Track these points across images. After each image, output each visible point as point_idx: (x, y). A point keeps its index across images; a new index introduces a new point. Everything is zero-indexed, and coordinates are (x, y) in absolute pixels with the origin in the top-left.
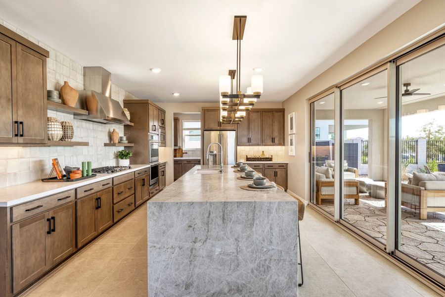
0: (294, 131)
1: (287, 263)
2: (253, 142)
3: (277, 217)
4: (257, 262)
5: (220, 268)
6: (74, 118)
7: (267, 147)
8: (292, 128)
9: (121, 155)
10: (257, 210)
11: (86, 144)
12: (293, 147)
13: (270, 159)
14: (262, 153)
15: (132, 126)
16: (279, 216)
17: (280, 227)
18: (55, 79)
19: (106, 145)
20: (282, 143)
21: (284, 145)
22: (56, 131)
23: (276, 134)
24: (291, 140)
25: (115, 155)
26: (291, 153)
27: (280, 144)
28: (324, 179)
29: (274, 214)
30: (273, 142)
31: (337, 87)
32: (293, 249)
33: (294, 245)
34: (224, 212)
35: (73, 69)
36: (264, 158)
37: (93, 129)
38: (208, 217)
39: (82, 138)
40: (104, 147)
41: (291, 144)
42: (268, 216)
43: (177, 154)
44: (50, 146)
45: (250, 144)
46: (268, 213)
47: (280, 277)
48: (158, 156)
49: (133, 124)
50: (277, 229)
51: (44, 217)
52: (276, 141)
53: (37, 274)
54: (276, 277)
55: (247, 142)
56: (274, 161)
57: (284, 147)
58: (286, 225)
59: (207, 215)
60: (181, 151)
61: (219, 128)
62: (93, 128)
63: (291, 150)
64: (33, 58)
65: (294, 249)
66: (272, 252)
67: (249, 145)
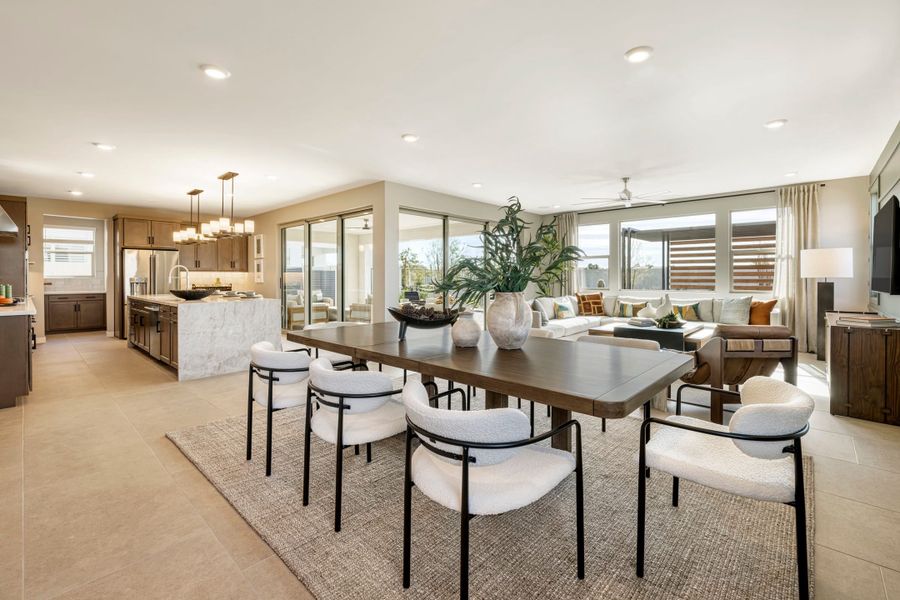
0: (262, 255)
2: (203, 265)
7: (223, 273)
8: (259, 252)
12: (262, 273)
13: (229, 289)
14: (215, 281)
20: (245, 268)
21: (247, 271)
23: (236, 257)
24: (258, 266)
26: (257, 280)
27: (242, 270)
28: (295, 306)
30: (232, 267)
31: (306, 221)
41: (258, 270)
45: (199, 269)
52: (237, 265)
55: (194, 266)
57: (246, 273)
61: (149, 246)
63: (259, 277)
67: (198, 271)
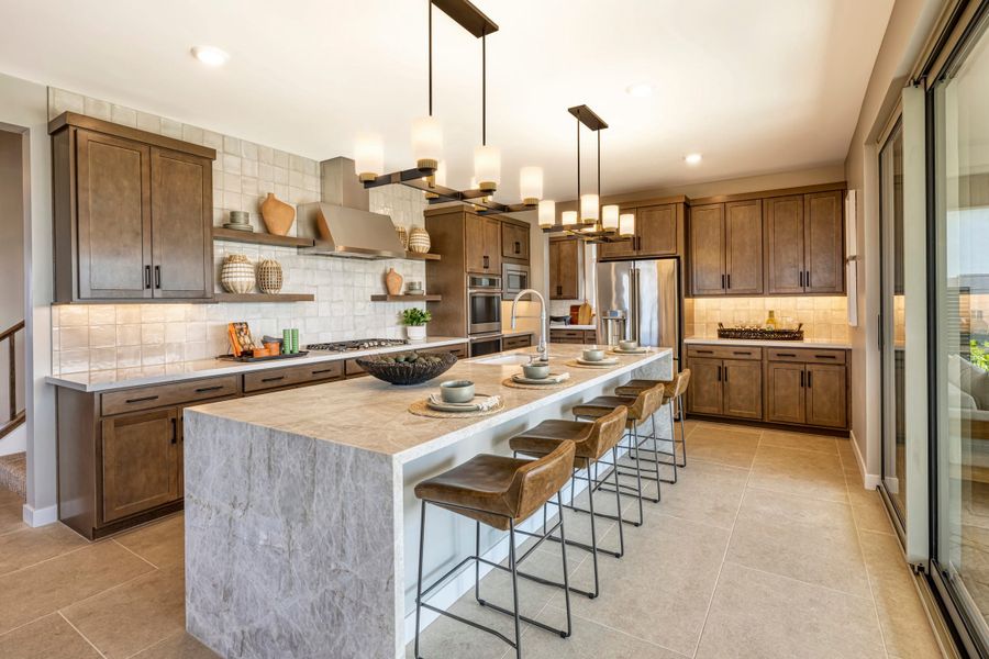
1: (373, 620)
2: (737, 285)
3: (353, 488)
4: (320, 592)
5: (266, 577)
6: (298, 253)
9: (412, 319)
10: (320, 459)
11: (310, 298)
13: (796, 335)
14: (767, 318)
15: (437, 261)
16: (356, 488)
17: (359, 517)
18: (258, 190)
19: (375, 298)
20: (837, 287)
21: (844, 293)
22: (242, 278)
23: (814, 261)
25: (400, 318)
27: (829, 292)
29: (346, 480)
30: (805, 286)
32: (385, 586)
33: (387, 576)
34: (269, 450)
35: (295, 170)
36: (773, 332)
37: (344, 271)
38: (250, 458)
39: (316, 286)
40: (372, 303)
42: (337, 481)
43: (580, 317)
44: (217, 303)
45: (729, 291)
46: (337, 472)
47: (360, 652)
48: (499, 320)
49: (438, 257)
50: (353, 521)
51: (165, 415)
52: (816, 281)
53: (151, 502)
54: (353, 649)
55: (719, 286)
56: (807, 342)
58: (369, 516)
59: (247, 453)
60: (587, 310)
61: (635, 254)
62: (343, 268)
64: (183, 165)
65: (387, 589)
66: (346, 578)
67: (726, 295)
